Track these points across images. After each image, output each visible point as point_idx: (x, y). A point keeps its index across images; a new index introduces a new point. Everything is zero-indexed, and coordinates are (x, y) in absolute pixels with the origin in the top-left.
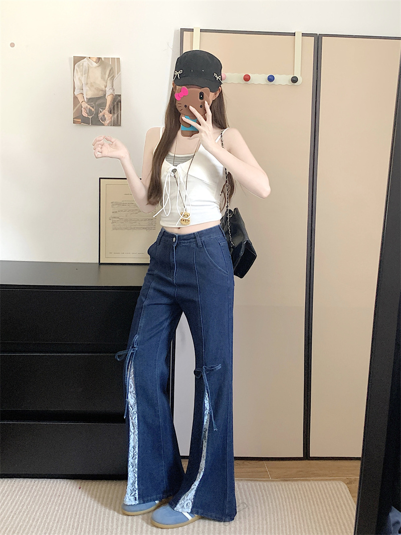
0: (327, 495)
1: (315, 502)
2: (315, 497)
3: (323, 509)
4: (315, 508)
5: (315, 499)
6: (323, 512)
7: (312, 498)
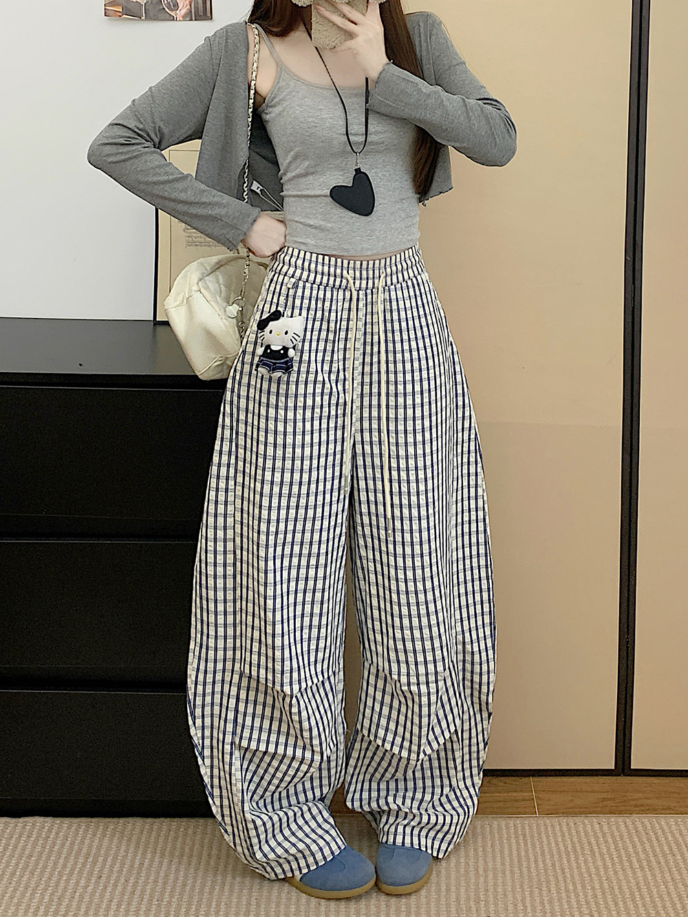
0: (674, 846)
1: (645, 863)
2: (644, 850)
3: (663, 877)
4: (645, 877)
5: (642, 856)
6: (665, 883)
7: (637, 853)
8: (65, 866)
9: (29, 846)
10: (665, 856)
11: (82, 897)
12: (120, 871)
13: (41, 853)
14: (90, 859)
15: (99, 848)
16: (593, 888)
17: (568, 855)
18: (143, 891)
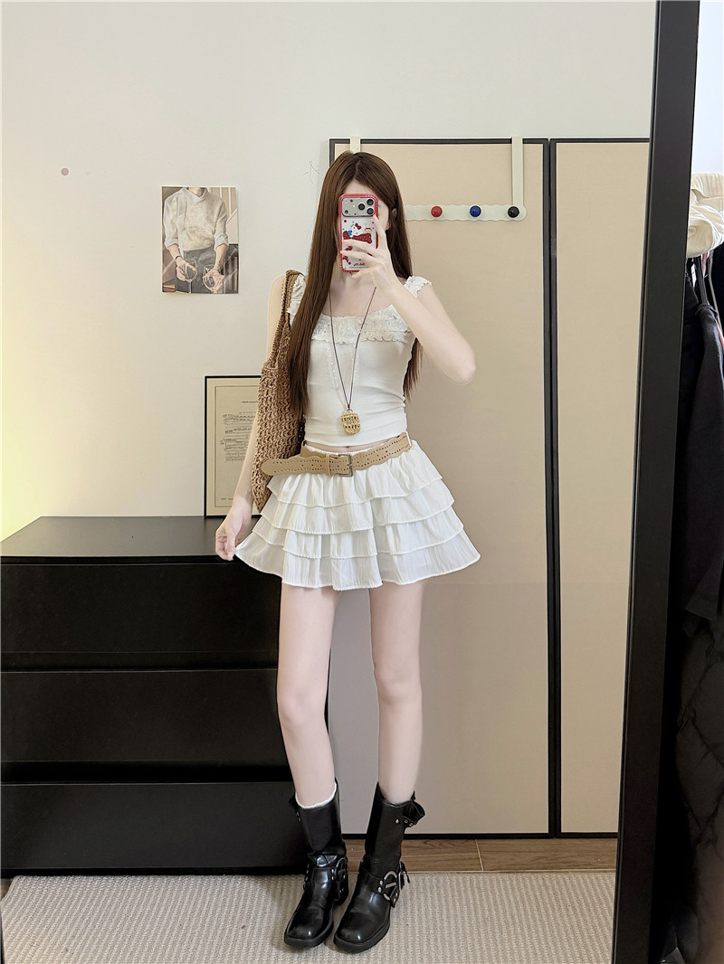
8: (135, 914)
9: (110, 898)
10: (594, 906)
11: (147, 938)
12: (176, 918)
13: (118, 904)
14: (155, 908)
15: (162, 900)
16: (537, 931)
17: (517, 903)
18: (193, 934)
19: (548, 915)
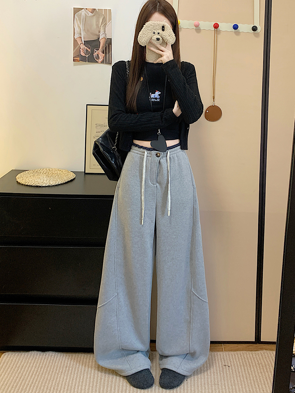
19: (255, 372)
